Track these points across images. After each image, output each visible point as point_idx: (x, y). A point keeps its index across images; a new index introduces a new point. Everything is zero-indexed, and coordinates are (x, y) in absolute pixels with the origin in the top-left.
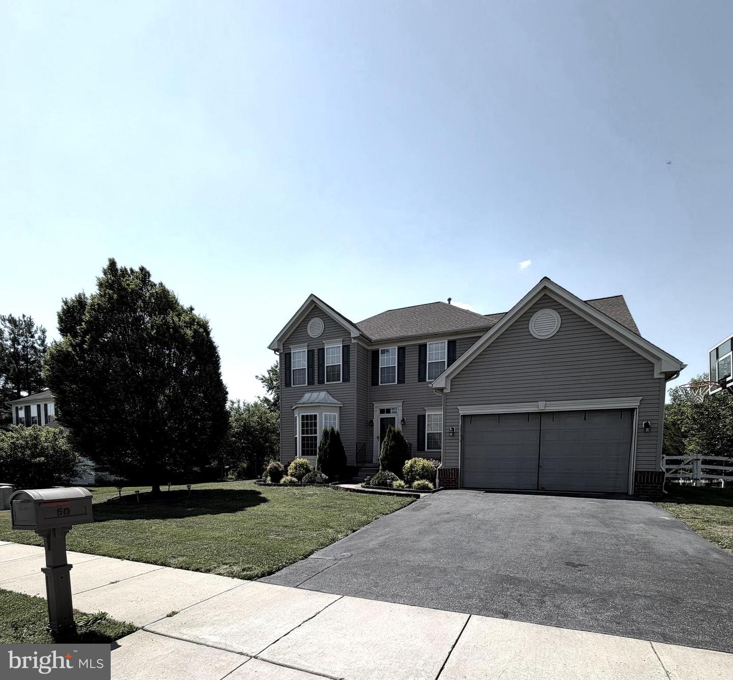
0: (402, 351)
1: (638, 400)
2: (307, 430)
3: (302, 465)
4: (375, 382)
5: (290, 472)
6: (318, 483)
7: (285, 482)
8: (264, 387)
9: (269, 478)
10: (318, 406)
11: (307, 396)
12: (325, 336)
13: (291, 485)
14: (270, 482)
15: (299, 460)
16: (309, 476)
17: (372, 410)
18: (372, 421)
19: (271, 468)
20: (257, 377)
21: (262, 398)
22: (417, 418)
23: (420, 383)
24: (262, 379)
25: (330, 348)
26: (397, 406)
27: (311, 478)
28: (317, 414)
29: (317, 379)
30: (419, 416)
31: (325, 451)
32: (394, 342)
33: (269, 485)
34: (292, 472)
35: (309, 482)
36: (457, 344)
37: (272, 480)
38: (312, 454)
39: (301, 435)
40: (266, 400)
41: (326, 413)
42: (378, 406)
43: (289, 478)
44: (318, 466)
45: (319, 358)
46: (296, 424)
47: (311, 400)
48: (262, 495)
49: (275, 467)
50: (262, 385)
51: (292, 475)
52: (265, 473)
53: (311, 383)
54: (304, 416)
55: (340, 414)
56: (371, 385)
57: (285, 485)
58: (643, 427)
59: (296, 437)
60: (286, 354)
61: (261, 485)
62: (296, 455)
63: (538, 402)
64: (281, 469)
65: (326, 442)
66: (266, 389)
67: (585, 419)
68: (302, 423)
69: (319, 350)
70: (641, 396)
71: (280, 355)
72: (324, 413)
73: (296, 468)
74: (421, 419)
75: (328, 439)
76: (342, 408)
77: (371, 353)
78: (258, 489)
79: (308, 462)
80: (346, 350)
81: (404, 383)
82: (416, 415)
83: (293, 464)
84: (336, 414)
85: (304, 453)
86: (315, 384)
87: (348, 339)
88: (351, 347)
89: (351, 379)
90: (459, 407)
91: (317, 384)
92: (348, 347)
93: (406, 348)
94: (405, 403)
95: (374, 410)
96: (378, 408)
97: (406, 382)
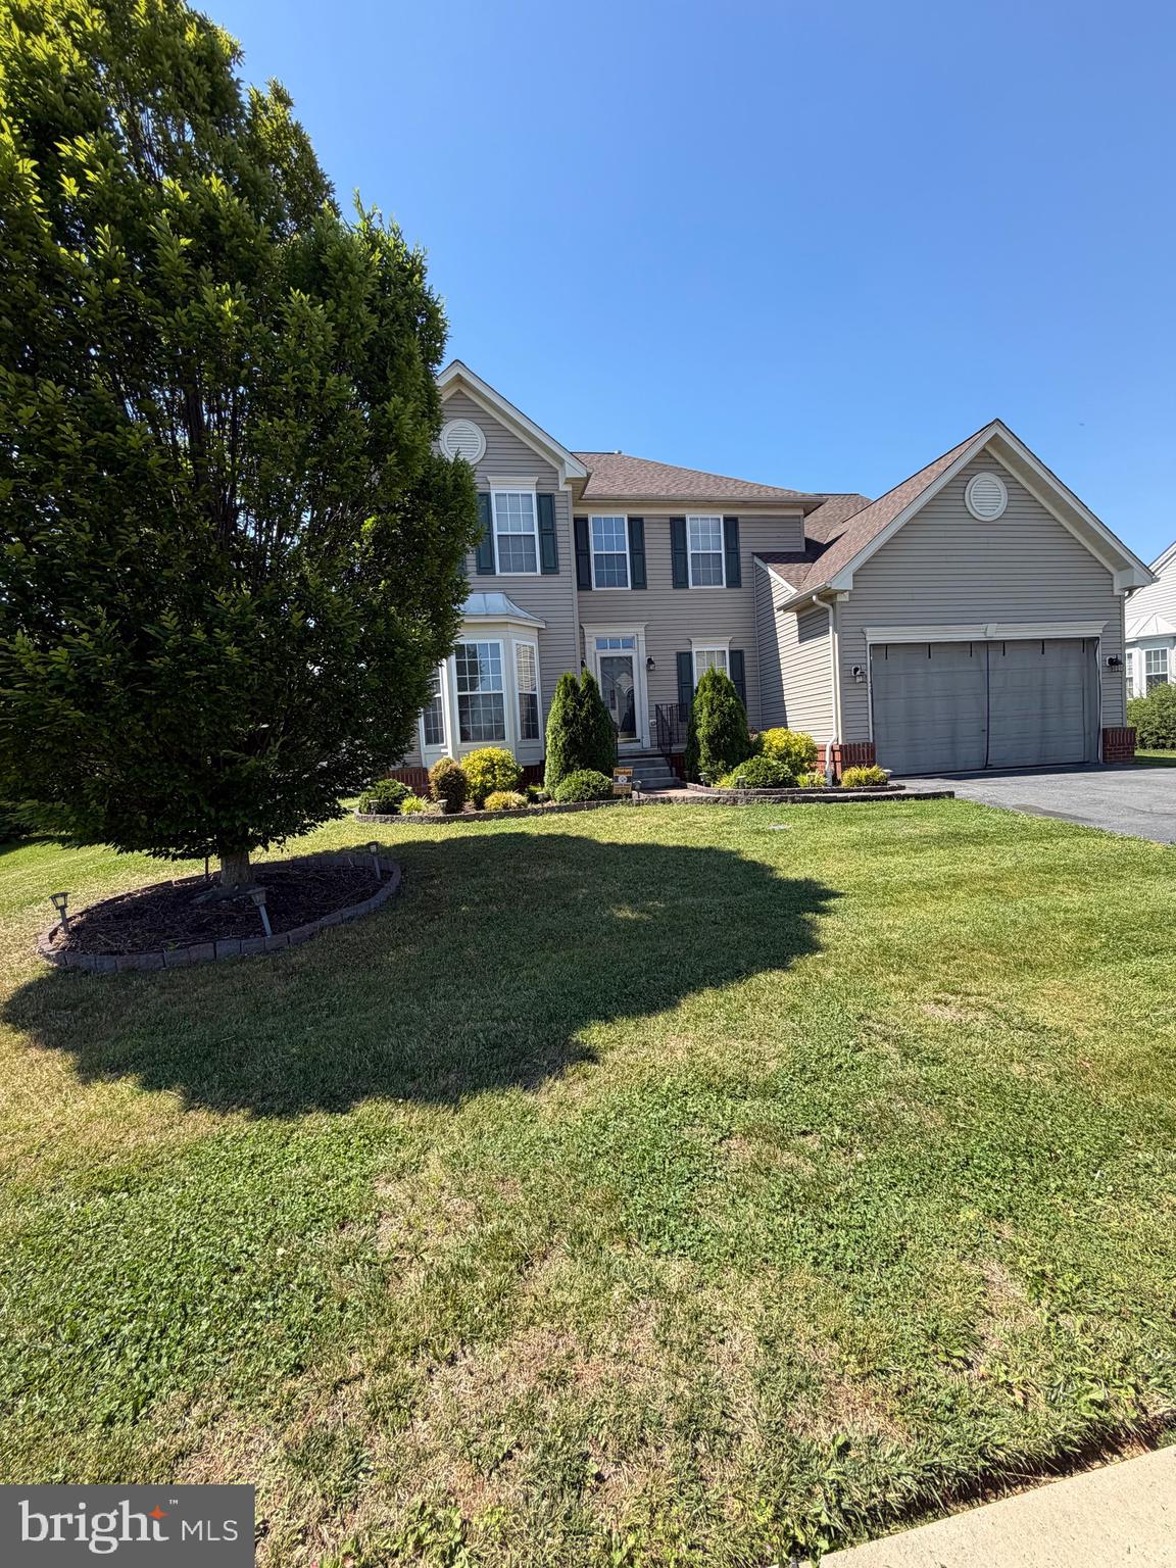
0: (636, 524)
1: (1101, 626)
2: (473, 680)
4: (585, 583)
10: (504, 622)
12: (489, 464)
18: (583, 664)
22: (674, 658)
23: (676, 591)
25: (504, 495)
28: (500, 642)
30: (680, 655)
36: (740, 525)
38: (489, 738)
39: (456, 694)
41: (519, 642)
42: (592, 634)
54: (463, 646)
55: (540, 646)
58: (1107, 664)
59: (437, 700)
62: (437, 741)
63: (984, 623)
70: (1104, 620)
72: (515, 641)
74: (684, 661)
76: (541, 631)
80: (546, 504)
82: (674, 652)
85: (466, 736)
86: (470, 573)
87: (550, 481)
88: (556, 499)
89: (561, 568)
90: (868, 630)
91: (474, 574)
92: (551, 496)
93: (645, 521)
94: (649, 628)
95: (585, 641)
96: (594, 638)
97: (649, 587)
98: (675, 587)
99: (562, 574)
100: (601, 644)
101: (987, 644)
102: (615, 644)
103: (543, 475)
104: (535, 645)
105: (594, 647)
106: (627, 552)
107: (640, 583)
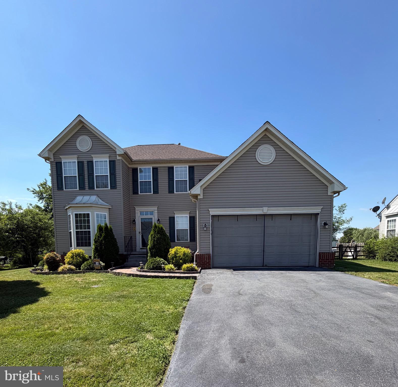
0: (155, 170)
1: (320, 208)
2: (81, 226)
3: (78, 255)
4: (135, 192)
5: (67, 260)
6: (97, 270)
7: (63, 270)
8: (35, 197)
9: (46, 267)
10: (90, 206)
11: (79, 199)
12: (93, 151)
13: (70, 273)
14: (47, 271)
15: (75, 250)
16: (87, 264)
17: (134, 212)
18: (134, 221)
19: (48, 258)
20: (28, 189)
21: (34, 205)
22: (168, 219)
24: (33, 191)
25: (98, 161)
26: (153, 210)
27: (89, 265)
28: (90, 213)
29: (87, 185)
30: (170, 218)
31: (101, 243)
32: (150, 163)
33: (46, 273)
34: (69, 261)
35: (88, 269)
36: (195, 169)
37: (50, 269)
38: (86, 246)
39: (75, 230)
40: (38, 207)
41: (98, 213)
42: (138, 210)
43: (67, 266)
44: (94, 255)
45: (88, 168)
46: (70, 221)
47: (84, 201)
48: (41, 286)
49: (52, 257)
50: (34, 195)
51: (69, 264)
52: (41, 262)
53: (82, 187)
54: (77, 214)
55: (109, 214)
56: (132, 194)
57: (64, 272)
58: (323, 225)
59: (70, 232)
60: (57, 163)
61: (38, 273)
62: (71, 246)
63: (262, 207)
64: (58, 259)
65: (101, 235)
66: (37, 199)
67: (291, 219)
68: (76, 220)
69: (88, 162)
70: (322, 206)
71: (51, 163)
72: (96, 213)
73: (72, 257)
74: (172, 220)
75: (102, 233)
76: (110, 209)
77: (131, 170)
78: (35, 278)
79: (84, 252)
80: (112, 164)
81: (158, 193)
82: (168, 217)
83: (69, 254)
84: (106, 214)
85: (78, 245)
86: (86, 189)
87: (114, 156)
88: (116, 162)
89: (117, 187)
90: (210, 209)
91: (88, 189)
92: (114, 162)
93: (159, 169)
94: (159, 208)
95: (136, 212)
96: (139, 211)
97: (159, 193)
98: (169, 193)
99: (117, 189)
100: (141, 213)
101: (264, 215)
102: (147, 213)
103: (110, 154)
104: (107, 214)
105: (139, 214)
106: (152, 180)
107: (156, 191)
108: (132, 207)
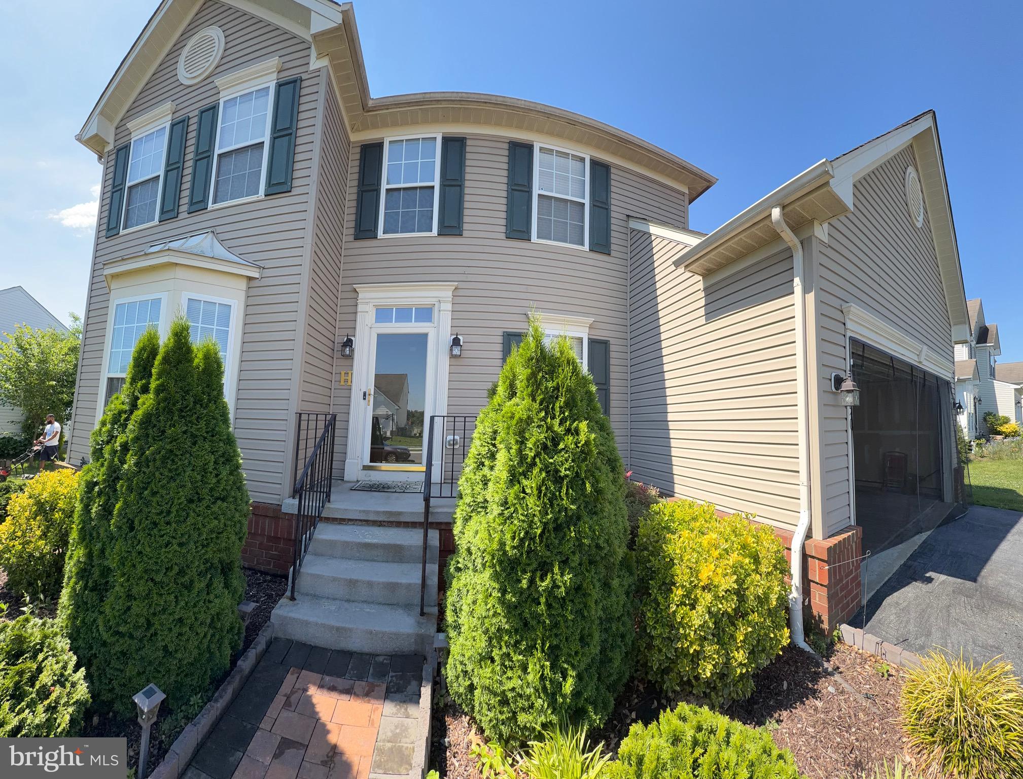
0: (454, 146)
4: (365, 229)
17: (351, 309)
18: (349, 343)
23: (510, 243)
26: (433, 301)
29: (186, 199)
30: (507, 336)
36: (612, 177)
39: (107, 374)
41: (196, 296)
42: (370, 300)
45: (198, 137)
54: (123, 307)
55: (247, 306)
56: (351, 238)
60: (118, 151)
68: (116, 332)
69: (202, 114)
77: (358, 150)
81: (460, 235)
82: (500, 332)
84: (234, 302)
86: (181, 216)
89: (295, 188)
91: (185, 215)
93: (469, 142)
94: (461, 293)
95: (360, 308)
96: (371, 305)
97: (465, 233)
98: (508, 237)
99: (295, 197)
100: (382, 314)
102: (404, 314)
104: (236, 305)
105: (371, 318)
106: (436, 185)
107: (452, 227)
108: (348, 288)
